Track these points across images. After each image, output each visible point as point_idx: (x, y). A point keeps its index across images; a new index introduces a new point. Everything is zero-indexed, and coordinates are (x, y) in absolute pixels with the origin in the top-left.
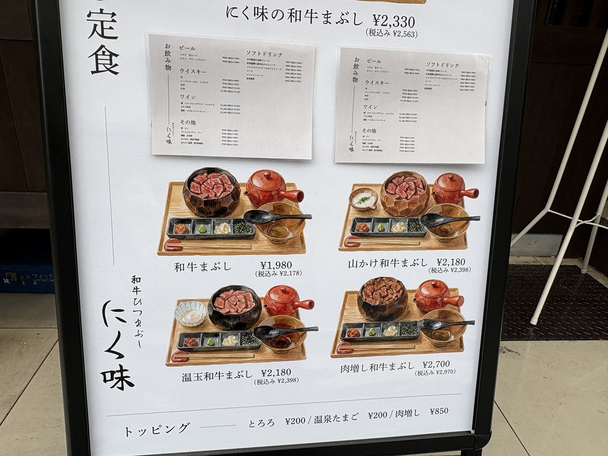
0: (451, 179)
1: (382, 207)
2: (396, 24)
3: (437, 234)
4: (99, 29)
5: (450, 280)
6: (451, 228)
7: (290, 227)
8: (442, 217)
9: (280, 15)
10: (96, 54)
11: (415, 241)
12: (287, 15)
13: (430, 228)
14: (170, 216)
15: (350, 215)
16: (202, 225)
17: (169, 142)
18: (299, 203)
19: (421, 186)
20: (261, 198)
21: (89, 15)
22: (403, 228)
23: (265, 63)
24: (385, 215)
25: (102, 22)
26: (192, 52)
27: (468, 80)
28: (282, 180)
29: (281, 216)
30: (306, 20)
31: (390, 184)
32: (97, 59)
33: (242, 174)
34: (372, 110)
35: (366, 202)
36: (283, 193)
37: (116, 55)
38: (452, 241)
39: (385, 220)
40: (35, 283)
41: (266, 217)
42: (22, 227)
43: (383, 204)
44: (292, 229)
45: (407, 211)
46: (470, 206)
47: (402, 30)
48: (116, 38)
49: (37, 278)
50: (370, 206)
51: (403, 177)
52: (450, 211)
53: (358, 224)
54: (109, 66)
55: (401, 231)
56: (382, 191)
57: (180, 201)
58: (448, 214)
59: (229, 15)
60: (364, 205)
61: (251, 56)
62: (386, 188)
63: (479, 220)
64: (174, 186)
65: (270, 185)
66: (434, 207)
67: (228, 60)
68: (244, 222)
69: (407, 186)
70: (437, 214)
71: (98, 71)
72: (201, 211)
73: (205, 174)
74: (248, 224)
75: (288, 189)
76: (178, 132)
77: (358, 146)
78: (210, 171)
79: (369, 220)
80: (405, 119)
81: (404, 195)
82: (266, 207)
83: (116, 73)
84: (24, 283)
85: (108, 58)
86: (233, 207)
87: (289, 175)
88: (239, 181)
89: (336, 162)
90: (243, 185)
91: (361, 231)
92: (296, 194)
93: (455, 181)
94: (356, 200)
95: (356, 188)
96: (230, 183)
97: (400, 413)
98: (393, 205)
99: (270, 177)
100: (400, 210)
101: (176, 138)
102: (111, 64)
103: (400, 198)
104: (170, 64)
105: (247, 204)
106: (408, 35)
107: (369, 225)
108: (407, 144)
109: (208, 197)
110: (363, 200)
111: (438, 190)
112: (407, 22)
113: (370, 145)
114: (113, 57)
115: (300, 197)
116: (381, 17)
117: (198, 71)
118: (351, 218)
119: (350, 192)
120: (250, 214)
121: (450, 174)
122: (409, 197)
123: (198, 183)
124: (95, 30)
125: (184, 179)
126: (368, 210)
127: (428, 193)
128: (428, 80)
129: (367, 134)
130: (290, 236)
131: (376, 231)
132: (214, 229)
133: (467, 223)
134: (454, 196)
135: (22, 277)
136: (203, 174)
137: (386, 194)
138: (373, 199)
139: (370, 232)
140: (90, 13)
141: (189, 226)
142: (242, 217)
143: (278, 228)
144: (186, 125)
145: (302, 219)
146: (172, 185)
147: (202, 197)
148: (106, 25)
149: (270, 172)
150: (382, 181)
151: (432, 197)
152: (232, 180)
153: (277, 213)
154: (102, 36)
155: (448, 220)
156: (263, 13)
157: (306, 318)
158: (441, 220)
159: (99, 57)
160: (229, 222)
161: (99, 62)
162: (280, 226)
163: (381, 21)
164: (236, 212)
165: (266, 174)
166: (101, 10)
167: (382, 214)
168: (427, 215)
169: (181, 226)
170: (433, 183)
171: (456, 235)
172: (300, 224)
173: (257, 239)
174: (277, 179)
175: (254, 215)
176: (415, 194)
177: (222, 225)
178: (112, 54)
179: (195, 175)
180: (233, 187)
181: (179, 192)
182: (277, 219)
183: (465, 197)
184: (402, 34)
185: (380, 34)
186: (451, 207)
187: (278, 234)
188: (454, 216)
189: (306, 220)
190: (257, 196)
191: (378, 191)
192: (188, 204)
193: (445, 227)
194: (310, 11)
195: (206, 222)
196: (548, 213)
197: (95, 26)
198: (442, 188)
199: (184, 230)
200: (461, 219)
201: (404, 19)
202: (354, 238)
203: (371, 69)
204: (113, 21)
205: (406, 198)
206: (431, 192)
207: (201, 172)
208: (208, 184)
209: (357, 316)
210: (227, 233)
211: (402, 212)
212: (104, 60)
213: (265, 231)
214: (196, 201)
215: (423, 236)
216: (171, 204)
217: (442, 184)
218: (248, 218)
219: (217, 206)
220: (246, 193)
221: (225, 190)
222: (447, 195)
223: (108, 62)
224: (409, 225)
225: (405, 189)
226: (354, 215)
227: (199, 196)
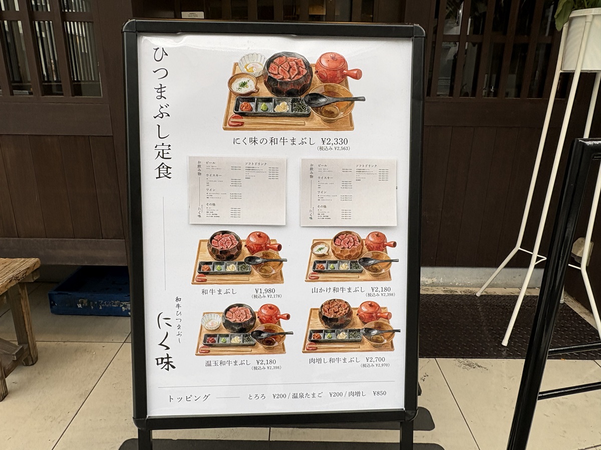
0: (377, 235)
1: (332, 254)
2: (336, 143)
3: (370, 271)
4: (161, 154)
5: (381, 302)
6: (380, 267)
7: (273, 267)
8: (373, 260)
9: (265, 141)
10: (159, 167)
11: (356, 275)
12: (269, 141)
13: (365, 267)
14: (200, 261)
15: (312, 259)
16: (219, 266)
17: (200, 216)
18: (279, 252)
19: (358, 240)
20: (255, 249)
21: (156, 147)
22: (347, 267)
23: (256, 169)
24: (335, 259)
25: (163, 150)
26: (214, 165)
27: (384, 175)
28: (268, 238)
29: (268, 260)
30: (280, 144)
31: (337, 239)
32: (159, 171)
33: (243, 235)
34: (323, 194)
35: (322, 250)
36: (268, 245)
37: (170, 168)
38: (381, 275)
39: (335, 262)
40: (101, 308)
41: (258, 261)
42: (97, 265)
43: (333, 251)
44: (274, 267)
45: (349, 256)
46: (391, 253)
47: (340, 146)
48: (170, 158)
49: (103, 304)
50: (325, 253)
51: (345, 235)
52: (378, 256)
53: (317, 264)
54: (166, 174)
55: (346, 269)
56: (332, 243)
57: (205, 251)
58: (377, 257)
59: (235, 143)
60: (320, 253)
61: (248, 165)
62: (334, 241)
63: (398, 261)
64: (202, 242)
65: (260, 241)
66: (367, 254)
67: (234, 168)
68: (244, 264)
69: (349, 240)
70: (369, 258)
71: (160, 177)
72: (218, 257)
73: (221, 235)
74: (247, 265)
75: (272, 243)
76: (205, 210)
77: (315, 216)
78: (224, 232)
79: (325, 262)
80: (345, 199)
81: (347, 246)
82: (258, 254)
83: (170, 178)
84: (92, 308)
85: (166, 169)
86: (238, 255)
87: (272, 235)
88: (241, 239)
89: (302, 226)
90: (244, 241)
91: (319, 269)
92: (277, 246)
93: (380, 236)
94: (315, 250)
95: (315, 242)
96: (236, 240)
97: (352, 394)
98: (340, 252)
99: (260, 236)
100: (345, 256)
101: (204, 215)
102: (167, 173)
103: (344, 248)
104: (200, 172)
105: (246, 253)
106: (344, 149)
107: (324, 265)
108: (346, 214)
109: (222, 248)
110: (320, 249)
111: (369, 242)
112: (343, 141)
113: (323, 215)
114: (169, 169)
115: (279, 248)
116: (326, 140)
117: (217, 175)
118: (313, 261)
119: (311, 244)
120: (248, 259)
121: (376, 232)
122: (350, 247)
123: (217, 240)
124: (159, 155)
125: (209, 238)
126: (324, 255)
127: (362, 245)
128: (357, 175)
129: (320, 208)
130: (274, 272)
131: (329, 269)
132: (226, 268)
133: (390, 263)
134: (380, 246)
135: (91, 303)
136: (219, 234)
137: (335, 245)
138: (326, 249)
139: (325, 269)
140: (157, 146)
141: (211, 266)
142: (243, 261)
143: (265, 267)
144: (209, 206)
145: (281, 261)
146: (201, 241)
147: (219, 248)
148: (165, 152)
149: (260, 233)
150: (332, 237)
151: (365, 247)
152: (237, 238)
153: (265, 258)
154: (163, 158)
155: (377, 262)
156: (255, 141)
157: (285, 326)
158: (372, 262)
159: (161, 169)
160: (235, 264)
161: (161, 172)
162: (268, 266)
163: (327, 141)
164: (239, 257)
165: (258, 234)
166: (163, 144)
167: (333, 258)
168: (363, 258)
169: (206, 266)
170: (365, 238)
171: (383, 271)
172: (280, 265)
173: (253, 274)
174: (265, 237)
175: (251, 259)
176: (354, 245)
177: (231, 266)
178: (168, 167)
179: (214, 235)
180: (238, 242)
181: (205, 246)
182: (265, 262)
183: (387, 247)
184: (340, 148)
185: (326, 149)
186: (378, 254)
187: (266, 271)
188: (381, 259)
189: (283, 262)
190: (252, 247)
191: (329, 243)
192: (210, 253)
193: (375, 266)
194: (283, 138)
195: (221, 264)
196: (519, 250)
197: (159, 152)
198: (371, 241)
199: (208, 269)
200: (386, 261)
201: (341, 140)
202: (315, 274)
203: (321, 170)
204: (169, 149)
205: (348, 248)
206: (364, 244)
207: (218, 233)
208: (222, 240)
209: (319, 325)
210: (234, 270)
211: (346, 257)
212: (163, 170)
213: (258, 269)
214: (215, 251)
215: (361, 272)
216: (200, 253)
217: (371, 239)
218: (247, 261)
219: (228, 254)
220: (246, 246)
221: (233, 244)
222: (375, 245)
223: (166, 172)
224: (351, 265)
225: (347, 242)
226: (314, 259)
227: (217, 248)
